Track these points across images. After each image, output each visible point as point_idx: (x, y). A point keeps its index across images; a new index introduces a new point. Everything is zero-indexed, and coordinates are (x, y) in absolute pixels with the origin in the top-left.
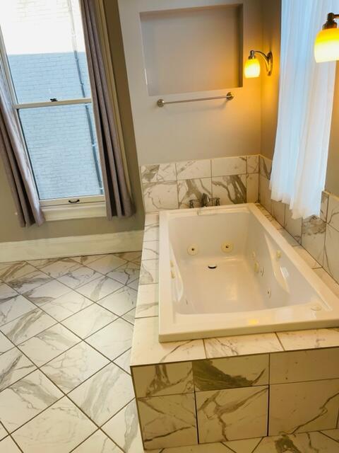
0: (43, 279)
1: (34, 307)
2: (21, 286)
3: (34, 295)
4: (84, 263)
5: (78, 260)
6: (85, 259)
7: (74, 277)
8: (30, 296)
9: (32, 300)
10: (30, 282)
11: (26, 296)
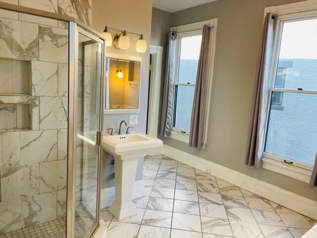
0: (242, 204)
1: (226, 218)
2: (227, 200)
3: (231, 210)
4: (278, 210)
5: (275, 206)
6: (280, 208)
7: (263, 215)
8: (228, 210)
9: (228, 213)
10: (234, 202)
11: (226, 208)
